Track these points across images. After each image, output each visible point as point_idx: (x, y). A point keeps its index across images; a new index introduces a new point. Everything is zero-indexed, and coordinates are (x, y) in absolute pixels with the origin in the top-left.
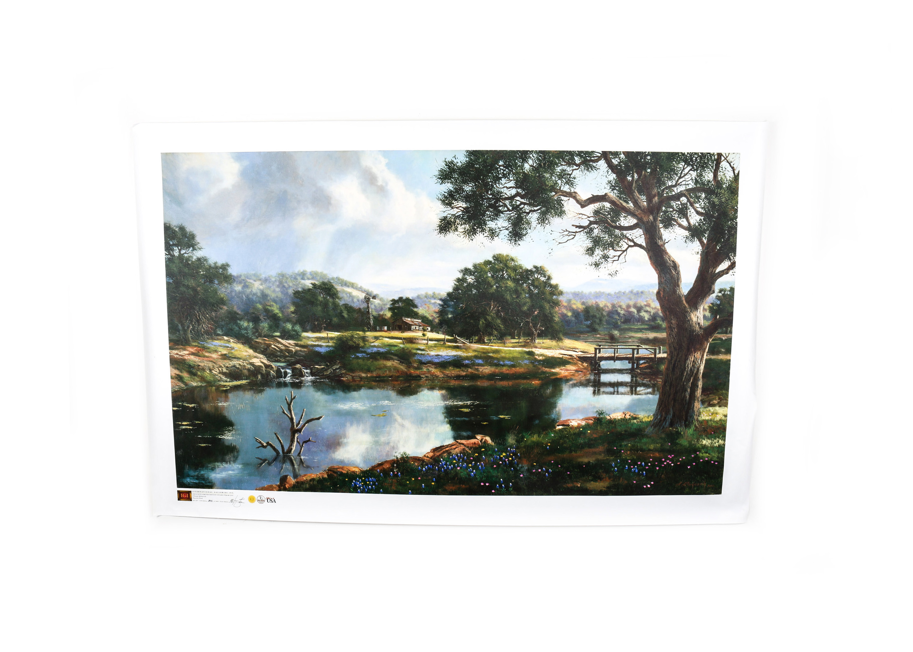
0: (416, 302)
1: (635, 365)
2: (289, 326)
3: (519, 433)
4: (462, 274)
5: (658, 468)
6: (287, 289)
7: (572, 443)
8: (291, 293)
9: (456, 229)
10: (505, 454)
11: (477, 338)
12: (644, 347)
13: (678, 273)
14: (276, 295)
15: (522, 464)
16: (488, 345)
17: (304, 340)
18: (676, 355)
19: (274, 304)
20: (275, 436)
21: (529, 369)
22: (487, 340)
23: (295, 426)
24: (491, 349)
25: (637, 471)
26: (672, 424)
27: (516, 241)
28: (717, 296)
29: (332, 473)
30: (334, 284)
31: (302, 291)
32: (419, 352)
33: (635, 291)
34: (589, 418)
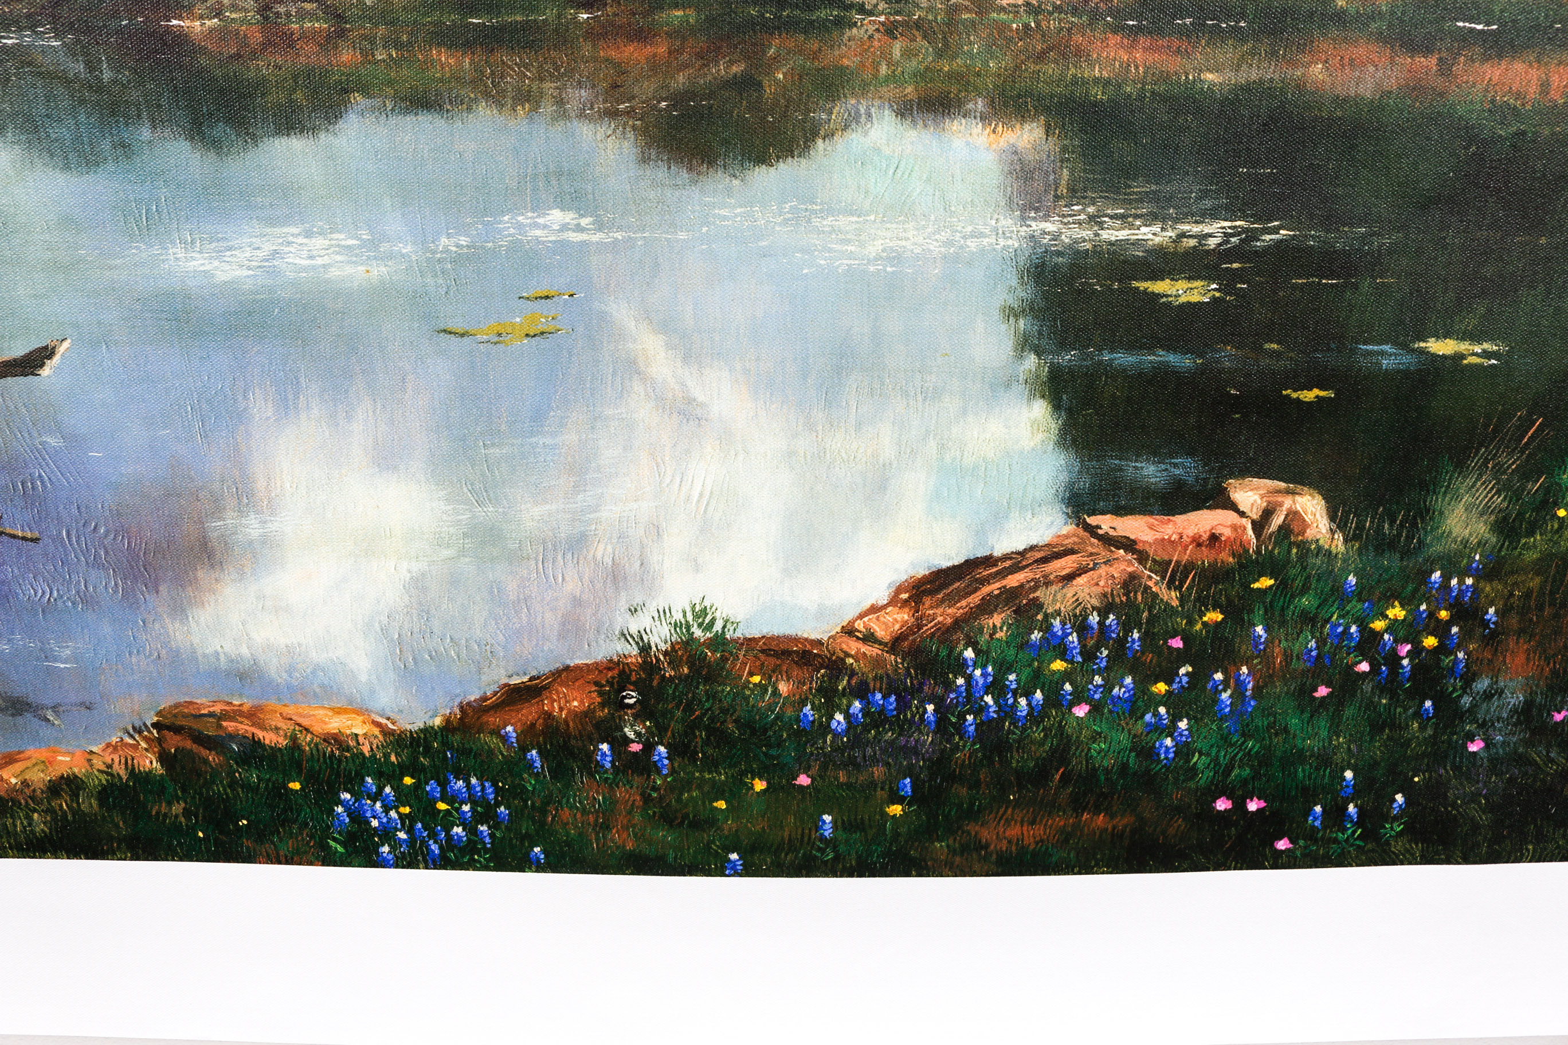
3: (1527, 473)
10: (1402, 614)
15: (1495, 677)
29: (188, 744)
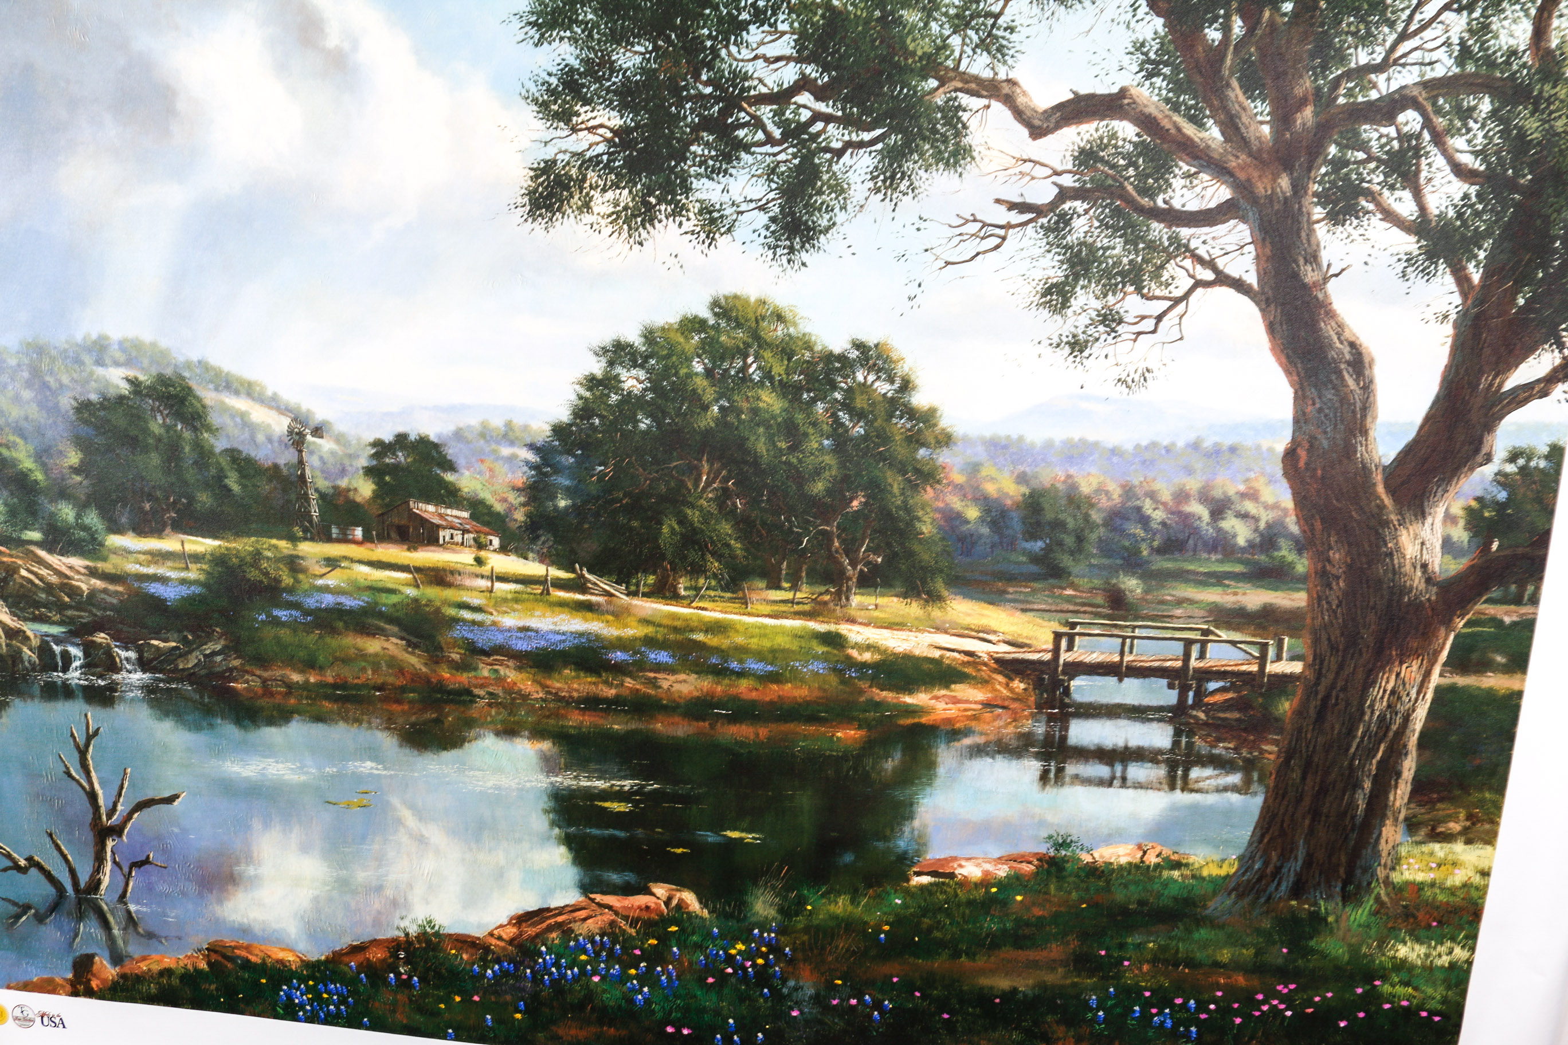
0: (451, 452)
1: (1191, 694)
2: (67, 512)
3: (788, 888)
4: (603, 363)
5: (1238, 1021)
6: (54, 393)
7: (962, 931)
8: (68, 407)
9: (586, 206)
10: (743, 948)
11: (651, 579)
12: (1225, 637)
13: (1367, 388)
14: (22, 413)
15: (797, 980)
16: (689, 606)
17: (114, 559)
18: (1334, 667)
19: (18, 440)
20: (48, 840)
21: (825, 690)
22: (686, 589)
23: (104, 818)
24: (700, 620)
25: (1169, 1023)
26: (1298, 890)
27: (792, 250)
28: (1499, 473)
29: (220, 959)
30: (192, 384)
31: (101, 404)
32: (467, 615)
33: (1208, 444)
34: (1023, 856)
